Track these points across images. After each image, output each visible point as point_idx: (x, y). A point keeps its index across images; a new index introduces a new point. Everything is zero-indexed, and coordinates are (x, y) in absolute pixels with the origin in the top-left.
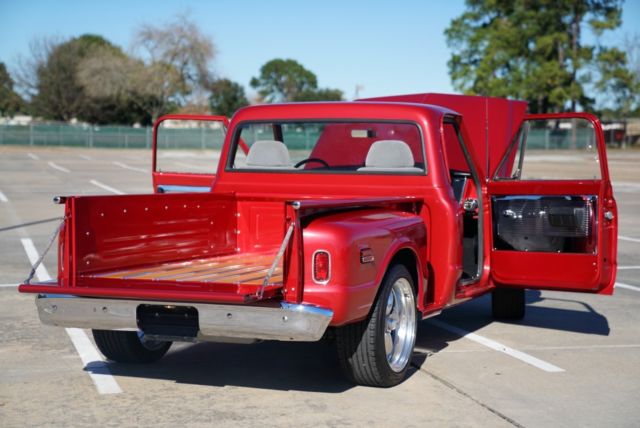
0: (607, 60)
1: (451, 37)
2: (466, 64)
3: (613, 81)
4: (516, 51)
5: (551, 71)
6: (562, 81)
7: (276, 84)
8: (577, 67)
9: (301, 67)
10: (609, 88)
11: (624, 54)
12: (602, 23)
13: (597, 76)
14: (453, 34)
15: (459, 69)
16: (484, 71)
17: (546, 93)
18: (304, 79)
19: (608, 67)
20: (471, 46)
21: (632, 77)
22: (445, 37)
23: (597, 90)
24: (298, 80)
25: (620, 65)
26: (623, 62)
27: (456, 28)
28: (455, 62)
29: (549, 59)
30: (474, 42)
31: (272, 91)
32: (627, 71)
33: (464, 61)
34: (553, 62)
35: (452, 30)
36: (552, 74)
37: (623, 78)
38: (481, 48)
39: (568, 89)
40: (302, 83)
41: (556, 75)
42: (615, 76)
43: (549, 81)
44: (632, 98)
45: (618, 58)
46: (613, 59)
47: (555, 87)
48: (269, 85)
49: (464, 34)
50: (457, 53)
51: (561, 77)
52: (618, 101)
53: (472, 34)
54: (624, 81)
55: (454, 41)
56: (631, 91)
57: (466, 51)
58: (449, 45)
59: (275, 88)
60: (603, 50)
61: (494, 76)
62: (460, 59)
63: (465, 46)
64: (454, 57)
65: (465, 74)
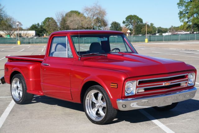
1: (179, 6)
2: (185, 14)
7: (130, 22)
9: (138, 17)
14: (180, 5)
15: (182, 15)
16: (189, 15)
18: (139, 21)
20: (186, 8)
22: (178, 6)
27: (181, 2)
28: (181, 13)
30: (186, 6)
31: (129, 25)
35: (180, 3)
38: (189, 8)
40: (138, 22)
48: (128, 23)
49: (183, 4)
50: (181, 10)
53: (186, 4)
55: (180, 7)
57: (184, 10)
58: (179, 8)
59: (130, 24)
61: (194, 17)
62: (182, 12)
63: (184, 8)
64: (180, 11)
65: (184, 17)
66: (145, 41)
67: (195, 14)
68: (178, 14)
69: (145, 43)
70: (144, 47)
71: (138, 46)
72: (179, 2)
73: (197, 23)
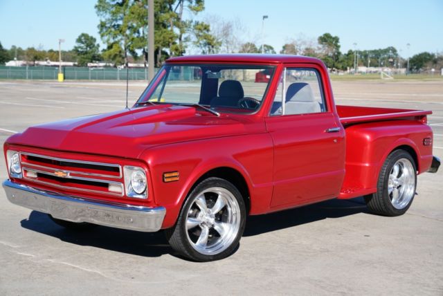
0: (199, 29)
1: (99, 10)
2: (109, 28)
3: (204, 41)
8: (182, 32)
11: (208, 26)
14: (101, 8)
15: (104, 30)
19: (199, 33)
20: (112, 16)
21: (214, 39)
22: (96, 10)
25: (207, 33)
26: (208, 31)
27: (102, 5)
28: (102, 26)
30: (114, 14)
32: (210, 36)
33: (108, 25)
35: (100, 6)
37: (208, 39)
42: (205, 39)
45: (206, 28)
46: (202, 28)
49: (107, 9)
50: (103, 20)
53: (114, 9)
54: (209, 41)
55: (102, 13)
56: (213, 47)
57: (109, 19)
58: (98, 15)
60: (197, 23)
62: (105, 24)
63: (108, 16)
64: (102, 22)
65: (110, 33)
68: (98, 26)
72: (97, 4)
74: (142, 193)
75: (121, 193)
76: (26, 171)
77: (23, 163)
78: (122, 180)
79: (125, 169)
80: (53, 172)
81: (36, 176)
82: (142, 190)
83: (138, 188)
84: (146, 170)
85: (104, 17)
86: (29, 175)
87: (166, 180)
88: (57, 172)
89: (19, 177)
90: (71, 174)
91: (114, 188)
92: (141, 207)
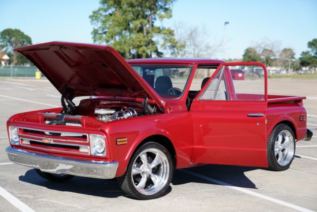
0: (165, 34)
1: (92, 20)
2: (101, 34)
3: (169, 44)
4: (123, 28)
5: (139, 38)
6: (145, 43)
7: (9, 42)
8: (152, 37)
9: (23, 33)
10: (168, 47)
11: (173, 31)
12: (163, 15)
13: (162, 42)
14: (94, 18)
15: (97, 36)
16: (108, 37)
17: (138, 49)
18: (24, 40)
19: (166, 37)
20: (103, 25)
21: (177, 42)
22: (90, 20)
23: (162, 48)
24: (21, 40)
25: (172, 37)
26: (173, 35)
27: (95, 15)
28: (95, 32)
29: (138, 32)
30: (104, 22)
31: (7, 45)
32: (175, 40)
33: (100, 32)
34: (140, 33)
35: (93, 16)
36: (140, 39)
37: (173, 42)
38: (107, 26)
39: (148, 47)
40: (24, 42)
41: (141, 40)
42: (170, 42)
43: (138, 43)
44: (178, 53)
45: (171, 33)
46: (168, 33)
47: (141, 46)
48: (5, 42)
49: (99, 18)
50: (96, 28)
51: (144, 42)
52: (172, 54)
53: (104, 19)
54: (174, 44)
55: (95, 22)
56: (177, 49)
57: (101, 27)
58: (92, 24)
59: (8, 44)
60: (164, 29)
61: (115, 40)
62: (97, 31)
63: (100, 24)
64: (94, 29)
65: (100, 39)
66: (34, 76)
67: (117, 35)
68: (92, 33)
69: (35, 79)
70: (34, 86)
71: (23, 84)
72: (92, 14)
73: (119, 50)
74: (103, 153)
75: (88, 153)
76: (22, 140)
77: (20, 134)
78: (89, 144)
79: (90, 136)
80: (41, 139)
81: (29, 143)
82: (102, 151)
83: (100, 149)
84: (105, 136)
85: (97, 25)
86: (24, 142)
87: (118, 143)
88: (44, 139)
89: (17, 144)
90: (54, 141)
91: (83, 150)
92: (102, 162)
